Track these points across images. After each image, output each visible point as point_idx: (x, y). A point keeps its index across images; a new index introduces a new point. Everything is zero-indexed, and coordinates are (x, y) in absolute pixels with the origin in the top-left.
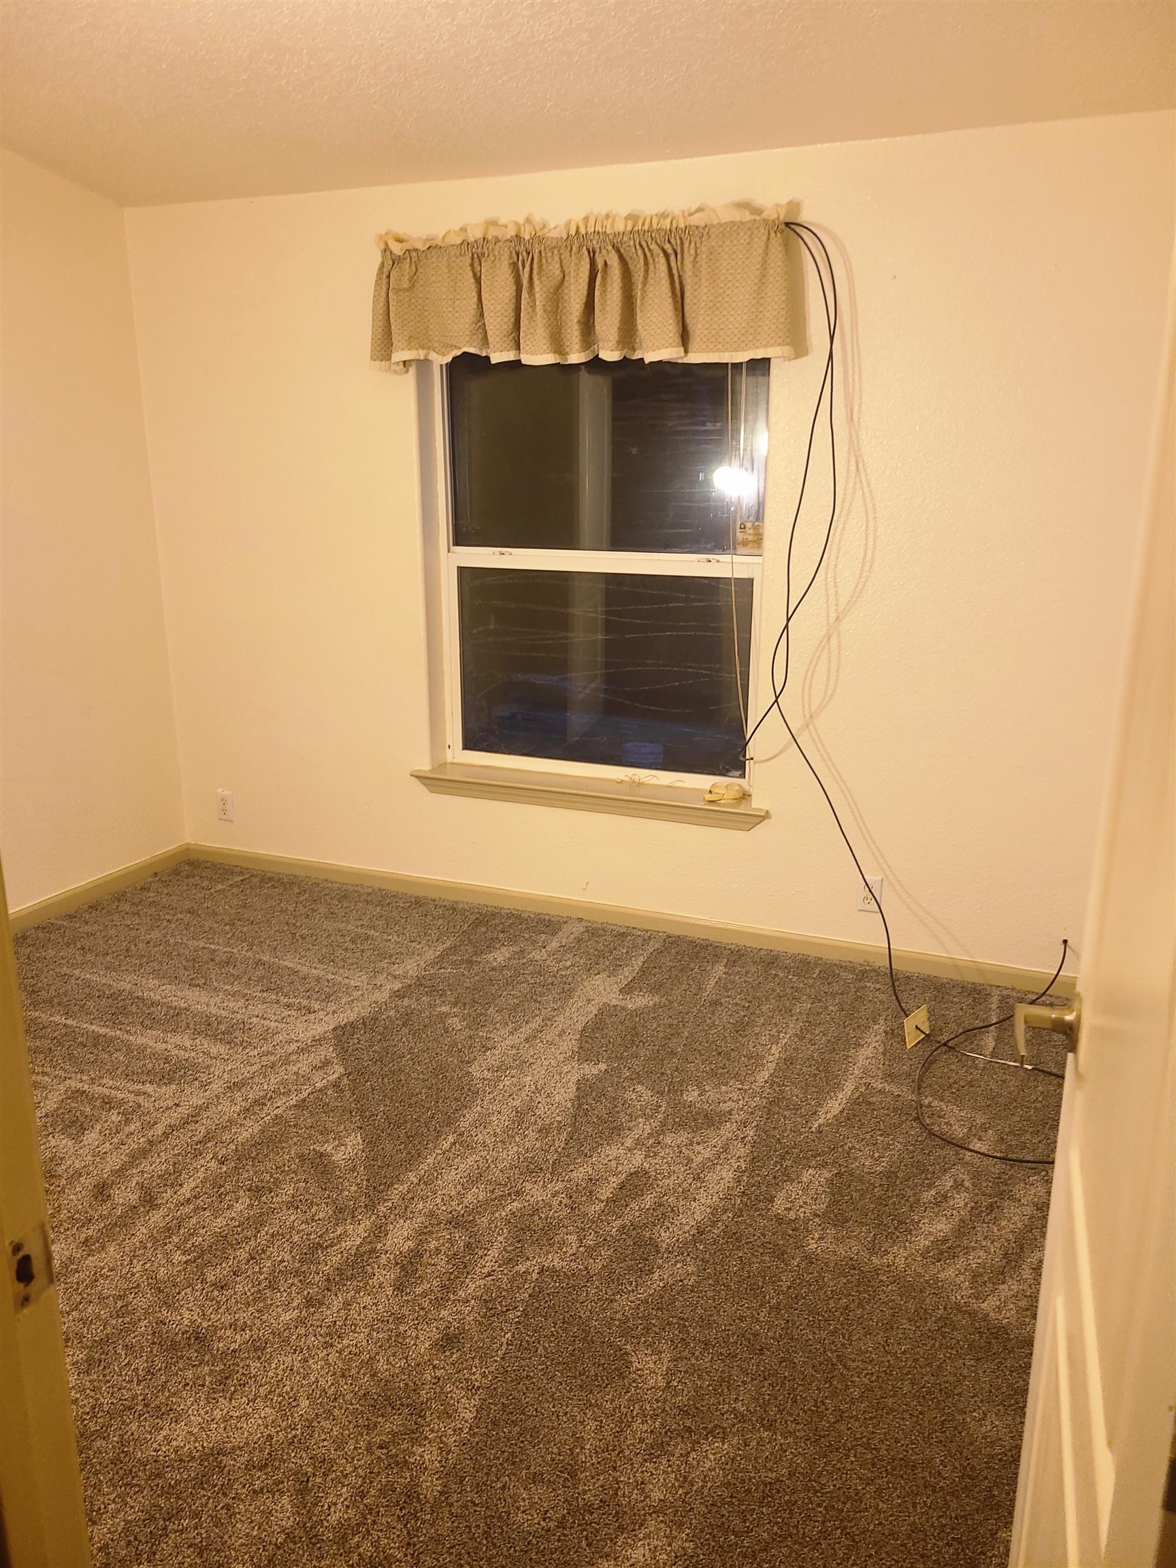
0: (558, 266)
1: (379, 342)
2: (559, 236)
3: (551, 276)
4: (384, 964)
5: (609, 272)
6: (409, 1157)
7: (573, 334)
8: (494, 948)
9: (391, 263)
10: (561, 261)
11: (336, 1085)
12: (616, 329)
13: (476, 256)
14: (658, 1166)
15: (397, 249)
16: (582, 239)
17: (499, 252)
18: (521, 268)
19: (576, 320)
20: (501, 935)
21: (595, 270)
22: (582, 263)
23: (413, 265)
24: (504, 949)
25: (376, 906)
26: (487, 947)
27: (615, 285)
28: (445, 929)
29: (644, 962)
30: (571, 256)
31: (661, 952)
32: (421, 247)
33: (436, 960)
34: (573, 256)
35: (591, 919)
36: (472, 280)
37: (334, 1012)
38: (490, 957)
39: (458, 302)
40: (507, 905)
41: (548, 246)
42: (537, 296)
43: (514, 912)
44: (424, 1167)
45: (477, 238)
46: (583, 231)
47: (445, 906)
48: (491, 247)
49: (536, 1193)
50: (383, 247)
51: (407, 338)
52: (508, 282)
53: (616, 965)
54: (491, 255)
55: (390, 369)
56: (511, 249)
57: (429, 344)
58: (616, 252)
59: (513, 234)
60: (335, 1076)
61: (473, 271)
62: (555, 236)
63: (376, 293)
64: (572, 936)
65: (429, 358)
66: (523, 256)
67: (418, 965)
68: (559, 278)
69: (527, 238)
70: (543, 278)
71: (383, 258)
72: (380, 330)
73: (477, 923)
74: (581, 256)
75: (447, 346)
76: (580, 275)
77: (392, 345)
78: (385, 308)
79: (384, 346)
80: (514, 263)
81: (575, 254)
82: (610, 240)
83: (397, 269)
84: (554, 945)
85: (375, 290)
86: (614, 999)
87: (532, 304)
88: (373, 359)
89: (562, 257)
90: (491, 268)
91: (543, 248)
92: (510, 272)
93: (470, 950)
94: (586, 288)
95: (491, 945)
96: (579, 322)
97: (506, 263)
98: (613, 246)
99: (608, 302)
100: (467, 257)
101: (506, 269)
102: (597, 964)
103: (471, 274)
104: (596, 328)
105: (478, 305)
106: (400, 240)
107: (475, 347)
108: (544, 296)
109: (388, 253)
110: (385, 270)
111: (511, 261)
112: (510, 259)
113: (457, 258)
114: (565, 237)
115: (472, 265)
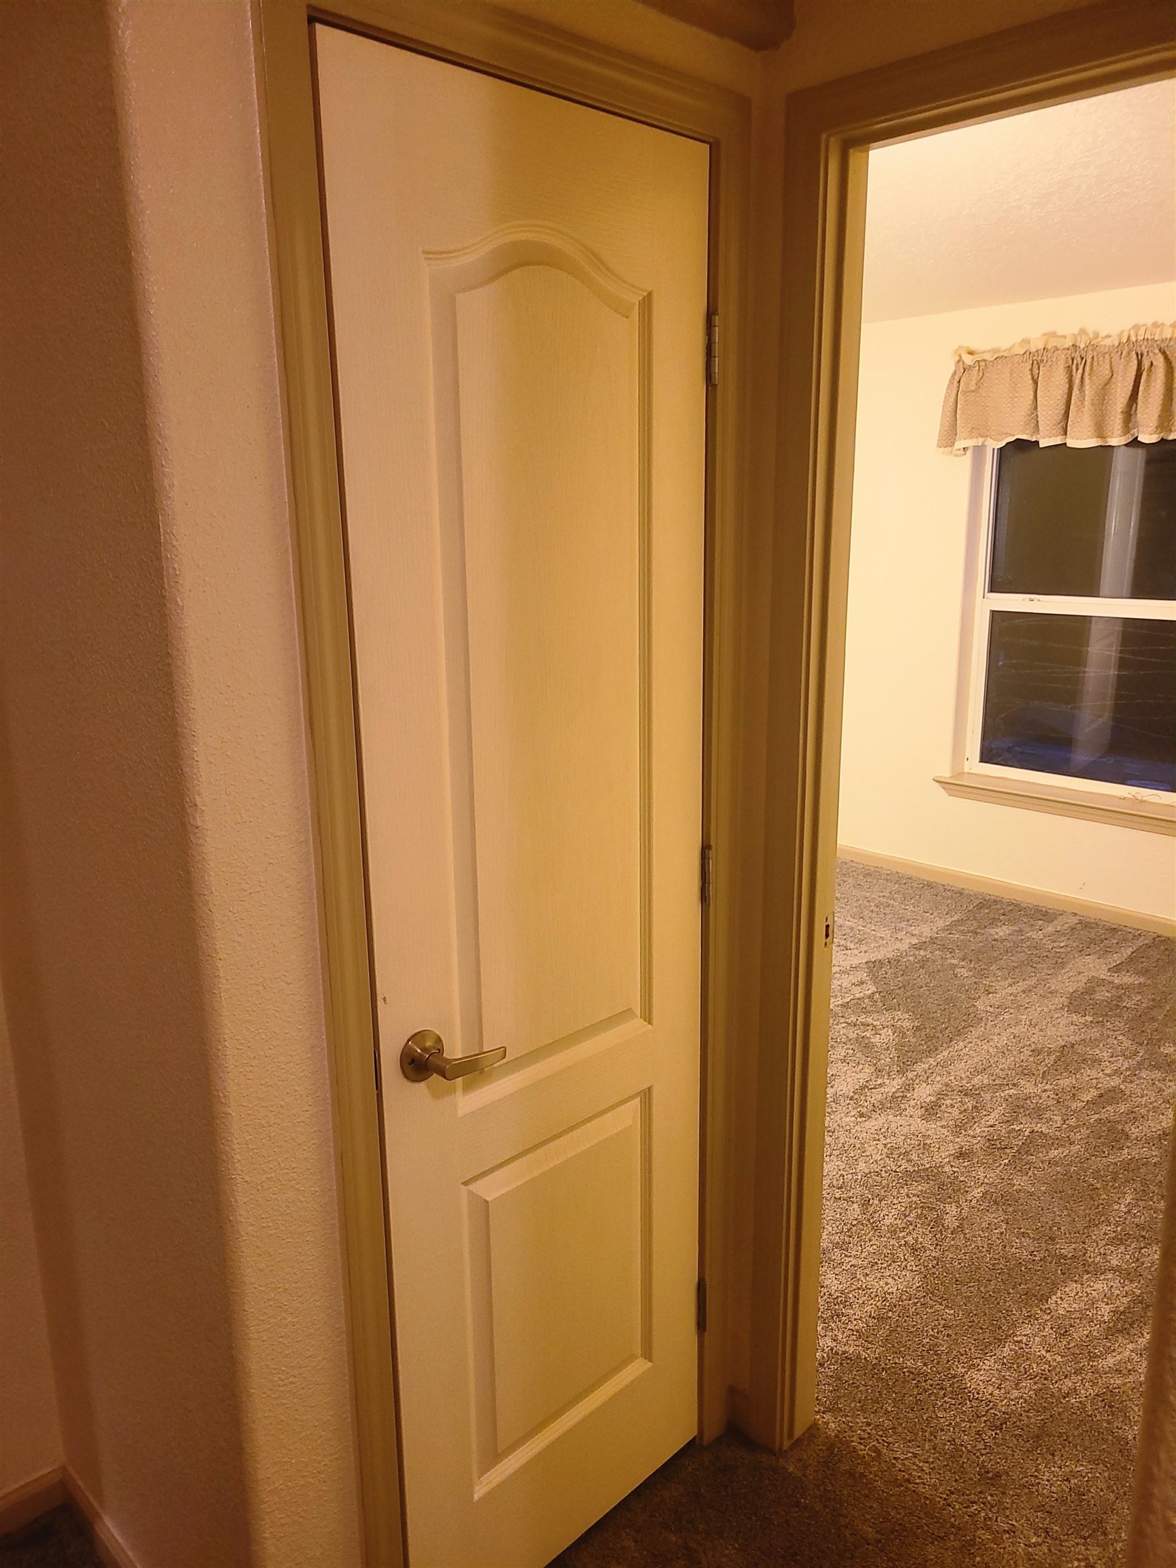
0: (1108, 367)
1: (945, 433)
2: (1111, 344)
3: (1100, 376)
4: (903, 925)
5: (1153, 371)
6: (928, 1049)
7: (1116, 421)
8: (996, 925)
9: (963, 371)
10: (1111, 363)
11: (871, 997)
12: (1156, 416)
13: (1035, 362)
14: (1132, 1089)
15: (968, 360)
16: (1132, 345)
17: (1057, 358)
18: (1074, 370)
19: (1120, 411)
20: (1002, 917)
21: (1141, 368)
22: (1131, 364)
23: (981, 372)
24: (1004, 927)
25: (895, 884)
26: (990, 924)
27: (1159, 381)
28: (954, 907)
29: (1133, 953)
30: (1121, 358)
31: (1150, 947)
32: (988, 357)
33: (946, 928)
34: (1122, 359)
35: (1084, 914)
36: (1031, 382)
37: (865, 952)
38: (993, 931)
39: (1016, 400)
40: (1007, 896)
41: (1101, 352)
42: (1087, 392)
43: (1014, 902)
44: (940, 1057)
45: (1039, 348)
46: (1133, 339)
47: (953, 891)
48: (1049, 355)
49: (1028, 1087)
50: (957, 358)
51: (969, 430)
52: (1062, 382)
53: (1107, 951)
54: (1049, 361)
55: (951, 453)
56: (1068, 356)
57: (988, 433)
58: (1162, 354)
59: (1071, 344)
60: (870, 992)
61: (1032, 374)
62: (1107, 344)
63: (947, 395)
64: (1067, 925)
65: (986, 443)
66: (1077, 361)
67: (932, 929)
68: (1107, 377)
69: (1082, 346)
70: (1094, 378)
71: (956, 367)
72: (947, 424)
73: (981, 906)
74: (1130, 359)
75: (1003, 434)
76: (1128, 375)
77: (956, 435)
78: (954, 406)
79: (949, 437)
80: (1069, 367)
81: (1124, 357)
82: (1157, 345)
83: (967, 376)
84: (1050, 929)
85: (947, 393)
86: (1103, 974)
87: (1082, 399)
88: (939, 446)
89: (1113, 360)
90: (1049, 371)
91: (1095, 354)
92: (1064, 373)
93: (975, 924)
94: (1132, 384)
95: (993, 922)
96: (1122, 412)
97: (1062, 367)
98: (1160, 350)
99: (1151, 395)
100: (1028, 364)
101: (1062, 372)
102: (1088, 948)
103: (1030, 377)
104: (1138, 416)
105: (1033, 402)
106: (971, 353)
107: (1027, 434)
108: (1093, 392)
109: (961, 363)
110: (957, 378)
111: (1067, 365)
112: (1066, 363)
113: (1019, 364)
114: (1117, 344)
115: (1031, 370)
